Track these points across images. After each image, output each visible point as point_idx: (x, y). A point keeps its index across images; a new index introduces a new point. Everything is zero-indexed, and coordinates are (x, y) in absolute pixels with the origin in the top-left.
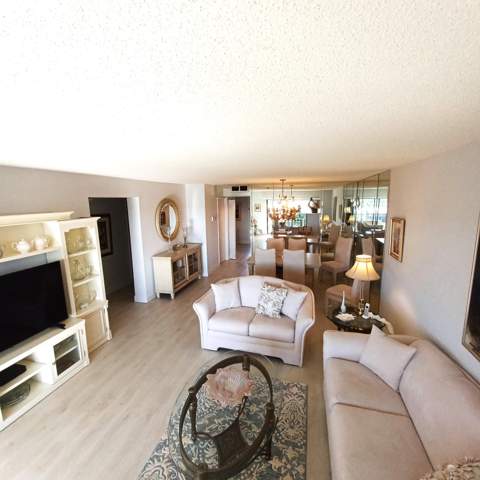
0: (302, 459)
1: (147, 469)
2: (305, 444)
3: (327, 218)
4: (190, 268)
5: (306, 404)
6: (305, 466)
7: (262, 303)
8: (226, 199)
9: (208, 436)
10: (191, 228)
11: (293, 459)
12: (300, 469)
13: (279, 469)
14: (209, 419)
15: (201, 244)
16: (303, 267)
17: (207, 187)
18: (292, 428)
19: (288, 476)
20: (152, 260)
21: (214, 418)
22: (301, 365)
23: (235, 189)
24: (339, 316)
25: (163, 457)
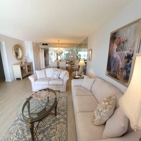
0: (66, 114)
1: (10, 129)
2: (67, 110)
3: (72, 56)
4: (28, 70)
5: (67, 100)
6: (67, 115)
7: (53, 75)
8: (41, 49)
9: (35, 114)
10: (28, 57)
11: (63, 114)
12: (66, 116)
13: (59, 118)
14: (35, 110)
15: (32, 62)
16: (66, 67)
17: (33, 43)
18: (63, 107)
19: (62, 119)
20: (12, 66)
21: (37, 109)
22: (65, 92)
23: (43, 44)
24: (76, 77)
25: (17, 124)
